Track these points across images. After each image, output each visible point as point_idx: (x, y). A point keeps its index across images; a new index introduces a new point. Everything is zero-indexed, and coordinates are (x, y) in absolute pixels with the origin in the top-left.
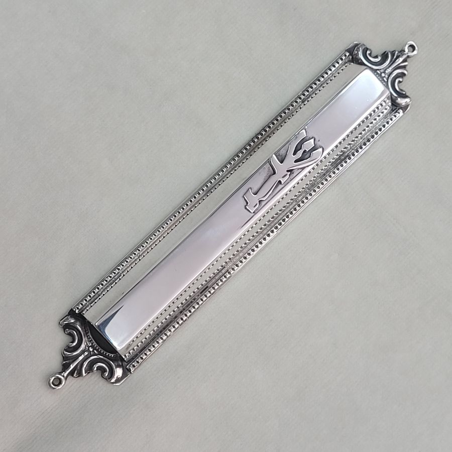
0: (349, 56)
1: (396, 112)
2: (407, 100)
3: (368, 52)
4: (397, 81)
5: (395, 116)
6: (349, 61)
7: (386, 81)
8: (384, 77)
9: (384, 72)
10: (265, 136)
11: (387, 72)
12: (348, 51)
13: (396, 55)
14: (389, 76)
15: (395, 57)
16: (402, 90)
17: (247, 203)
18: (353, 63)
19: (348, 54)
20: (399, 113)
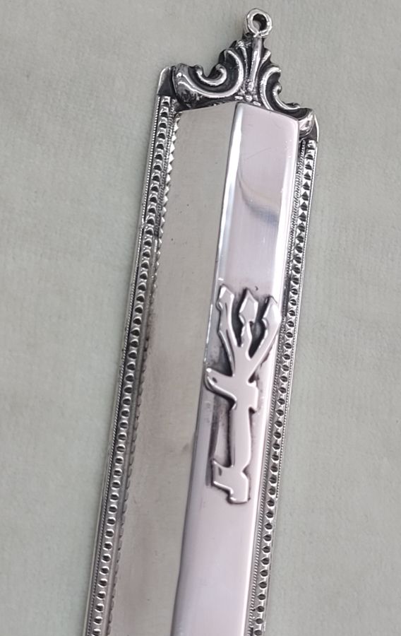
0: (171, 101)
1: (307, 148)
2: (310, 118)
3: (199, 73)
4: (275, 94)
5: (310, 157)
6: (178, 110)
7: (260, 104)
8: (253, 100)
9: (248, 93)
10: (142, 343)
11: (250, 89)
12: (163, 93)
13: (244, 49)
14: (258, 93)
15: (245, 54)
16: (291, 105)
17: (227, 492)
18: (188, 109)
19: (168, 99)
20: (312, 148)
